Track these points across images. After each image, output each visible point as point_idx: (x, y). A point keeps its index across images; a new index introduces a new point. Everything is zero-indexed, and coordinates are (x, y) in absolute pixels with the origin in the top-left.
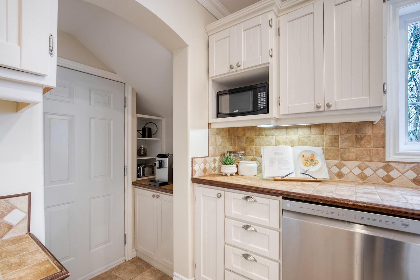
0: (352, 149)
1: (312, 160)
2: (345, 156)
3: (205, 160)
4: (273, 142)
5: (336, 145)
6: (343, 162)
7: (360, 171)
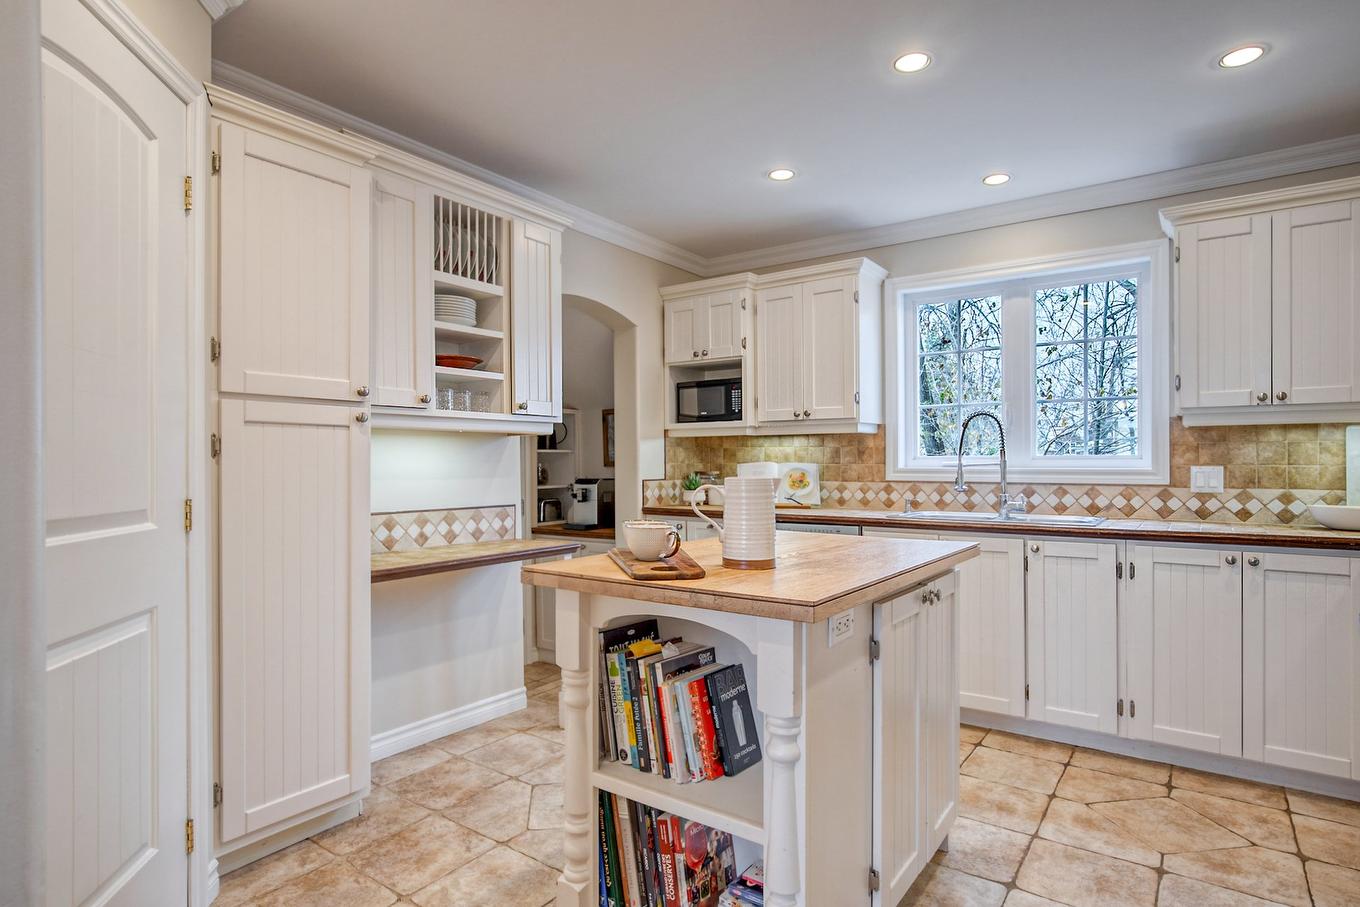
0: (854, 466)
1: (801, 481)
2: (846, 476)
3: (660, 484)
4: (762, 456)
5: (837, 460)
6: (845, 483)
7: (862, 495)
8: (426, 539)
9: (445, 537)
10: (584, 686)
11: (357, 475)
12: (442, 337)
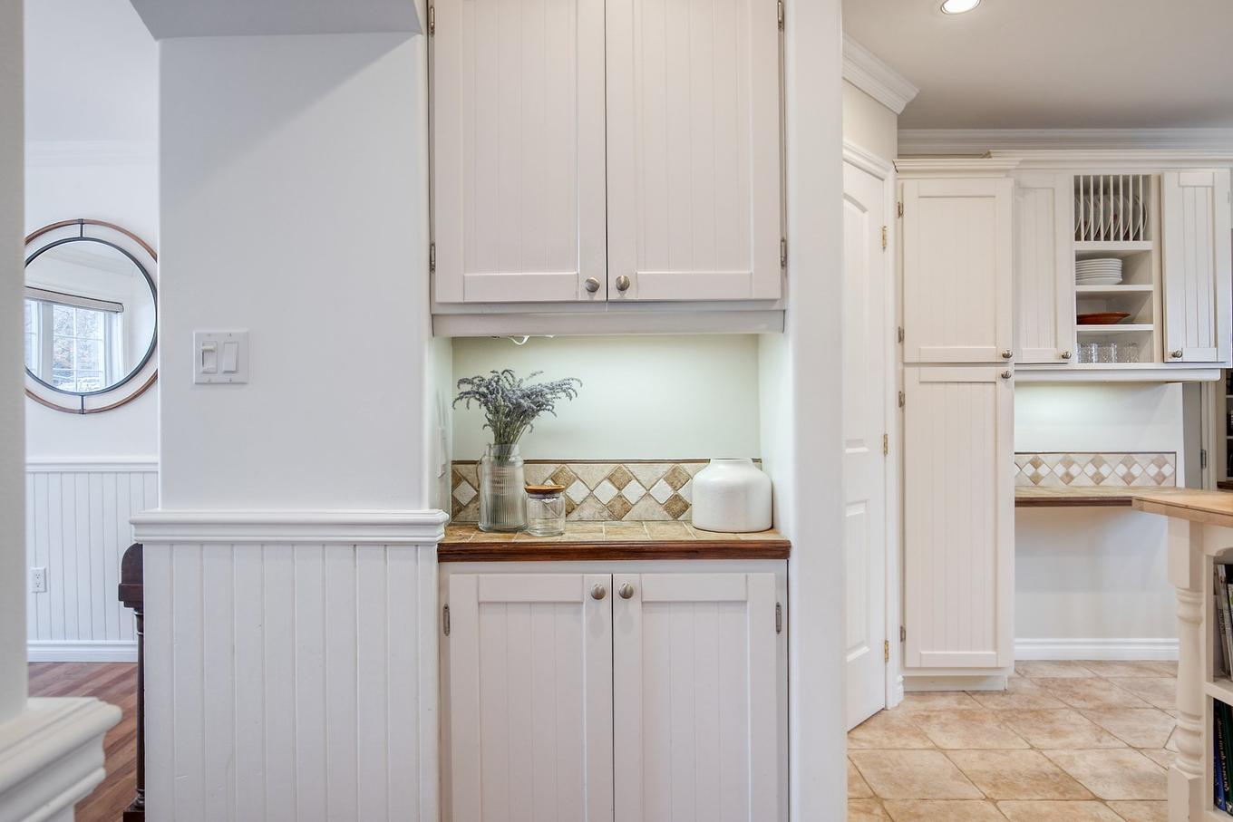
8: (1072, 478)
9: (1092, 478)
10: (1197, 605)
11: (1002, 422)
12: (1081, 298)
